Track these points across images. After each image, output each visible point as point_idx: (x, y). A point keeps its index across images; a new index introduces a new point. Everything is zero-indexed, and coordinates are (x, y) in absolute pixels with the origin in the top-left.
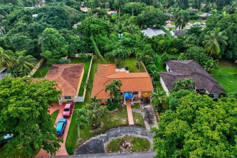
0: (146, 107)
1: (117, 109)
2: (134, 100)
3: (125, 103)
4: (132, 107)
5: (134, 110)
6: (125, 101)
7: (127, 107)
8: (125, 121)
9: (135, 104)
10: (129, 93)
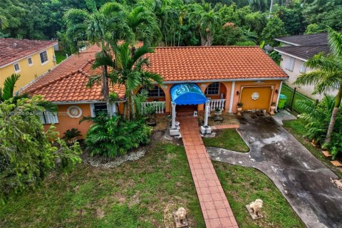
0: (269, 141)
1: (141, 153)
2: (213, 119)
3: (175, 130)
4: (208, 143)
5: (222, 155)
6: (175, 123)
7: (187, 144)
8: (181, 212)
9: (217, 131)
10: (190, 84)
